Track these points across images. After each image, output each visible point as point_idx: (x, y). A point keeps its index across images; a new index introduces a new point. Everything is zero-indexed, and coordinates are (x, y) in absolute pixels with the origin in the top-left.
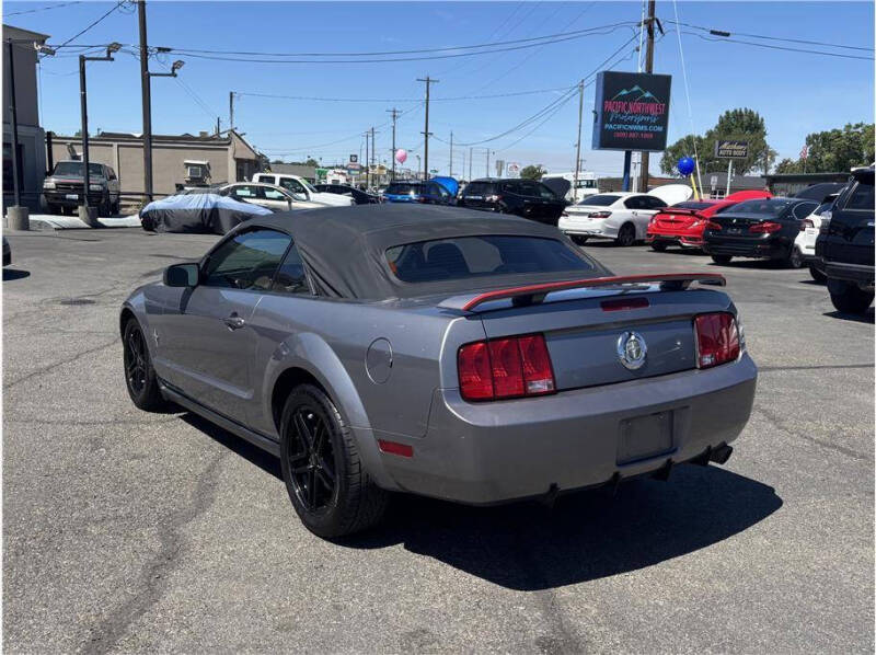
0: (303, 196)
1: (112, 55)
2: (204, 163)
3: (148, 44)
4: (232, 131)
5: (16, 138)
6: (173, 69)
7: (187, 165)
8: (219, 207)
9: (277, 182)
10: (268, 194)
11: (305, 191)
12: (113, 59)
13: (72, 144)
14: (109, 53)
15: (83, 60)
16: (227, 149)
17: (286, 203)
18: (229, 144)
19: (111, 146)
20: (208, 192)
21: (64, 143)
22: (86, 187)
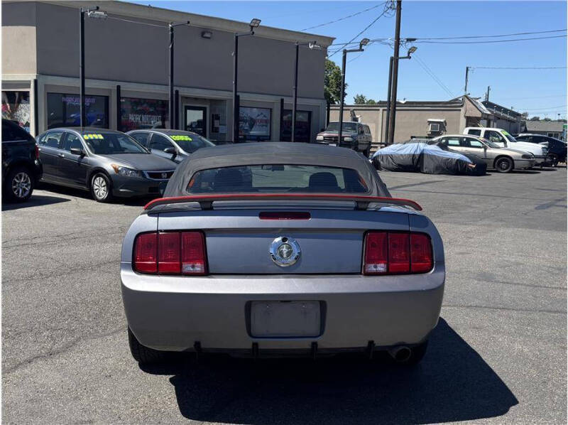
0: (501, 145)
1: (363, 48)
2: (442, 121)
3: (400, 37)
4: (466, 96)
5: (295, 107)
6: (409, 53)
7: (430, 122)
8: (425, 152)
9: (482, 134)
10: (473, 143)
11: (503, 141)
12: (363, 50)
13: (355, 110)
14: (361, 46)
15: (345, 52)
16: (460, 110)
17: (482, 150)
18: (462, 106)
19: (379, 110)
20: (420, 141)
21: (349, 110)
22: (339, 139)
